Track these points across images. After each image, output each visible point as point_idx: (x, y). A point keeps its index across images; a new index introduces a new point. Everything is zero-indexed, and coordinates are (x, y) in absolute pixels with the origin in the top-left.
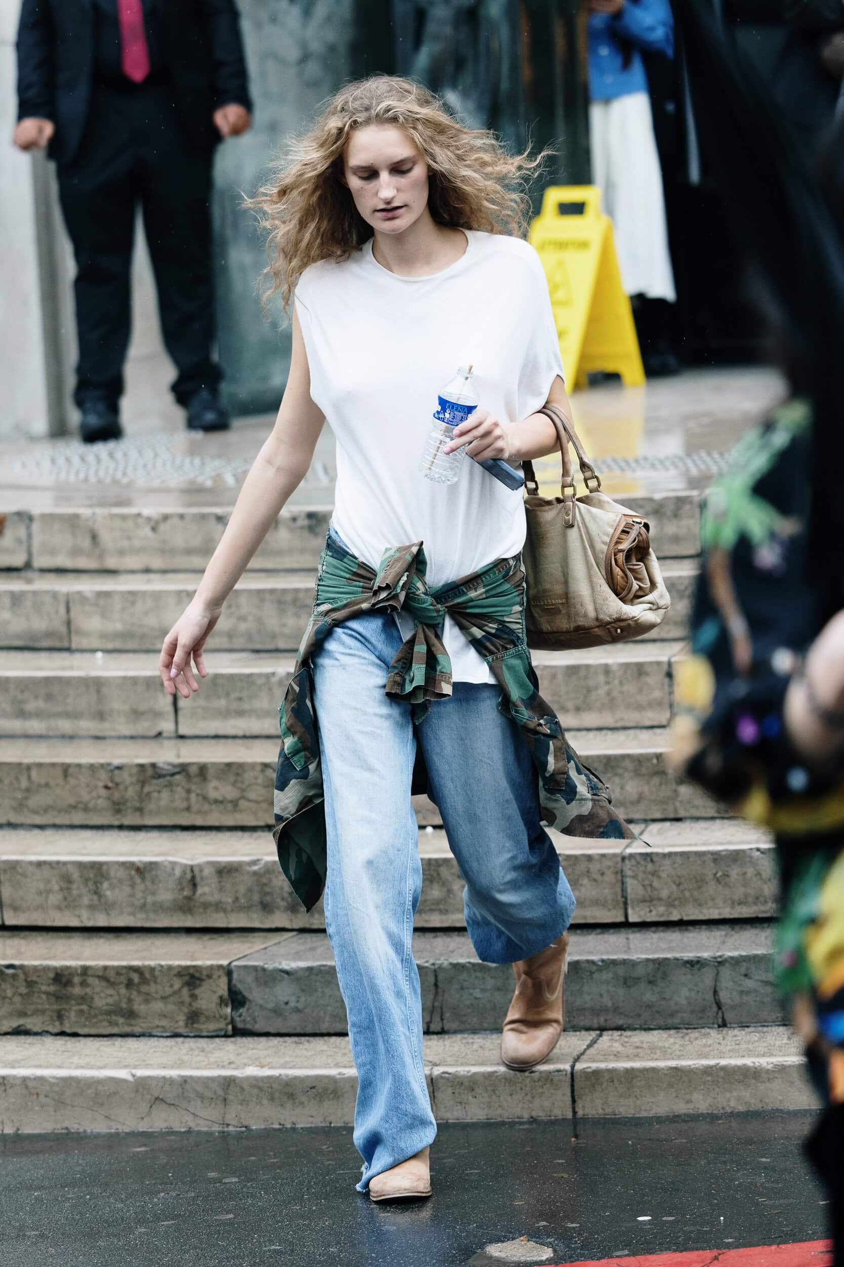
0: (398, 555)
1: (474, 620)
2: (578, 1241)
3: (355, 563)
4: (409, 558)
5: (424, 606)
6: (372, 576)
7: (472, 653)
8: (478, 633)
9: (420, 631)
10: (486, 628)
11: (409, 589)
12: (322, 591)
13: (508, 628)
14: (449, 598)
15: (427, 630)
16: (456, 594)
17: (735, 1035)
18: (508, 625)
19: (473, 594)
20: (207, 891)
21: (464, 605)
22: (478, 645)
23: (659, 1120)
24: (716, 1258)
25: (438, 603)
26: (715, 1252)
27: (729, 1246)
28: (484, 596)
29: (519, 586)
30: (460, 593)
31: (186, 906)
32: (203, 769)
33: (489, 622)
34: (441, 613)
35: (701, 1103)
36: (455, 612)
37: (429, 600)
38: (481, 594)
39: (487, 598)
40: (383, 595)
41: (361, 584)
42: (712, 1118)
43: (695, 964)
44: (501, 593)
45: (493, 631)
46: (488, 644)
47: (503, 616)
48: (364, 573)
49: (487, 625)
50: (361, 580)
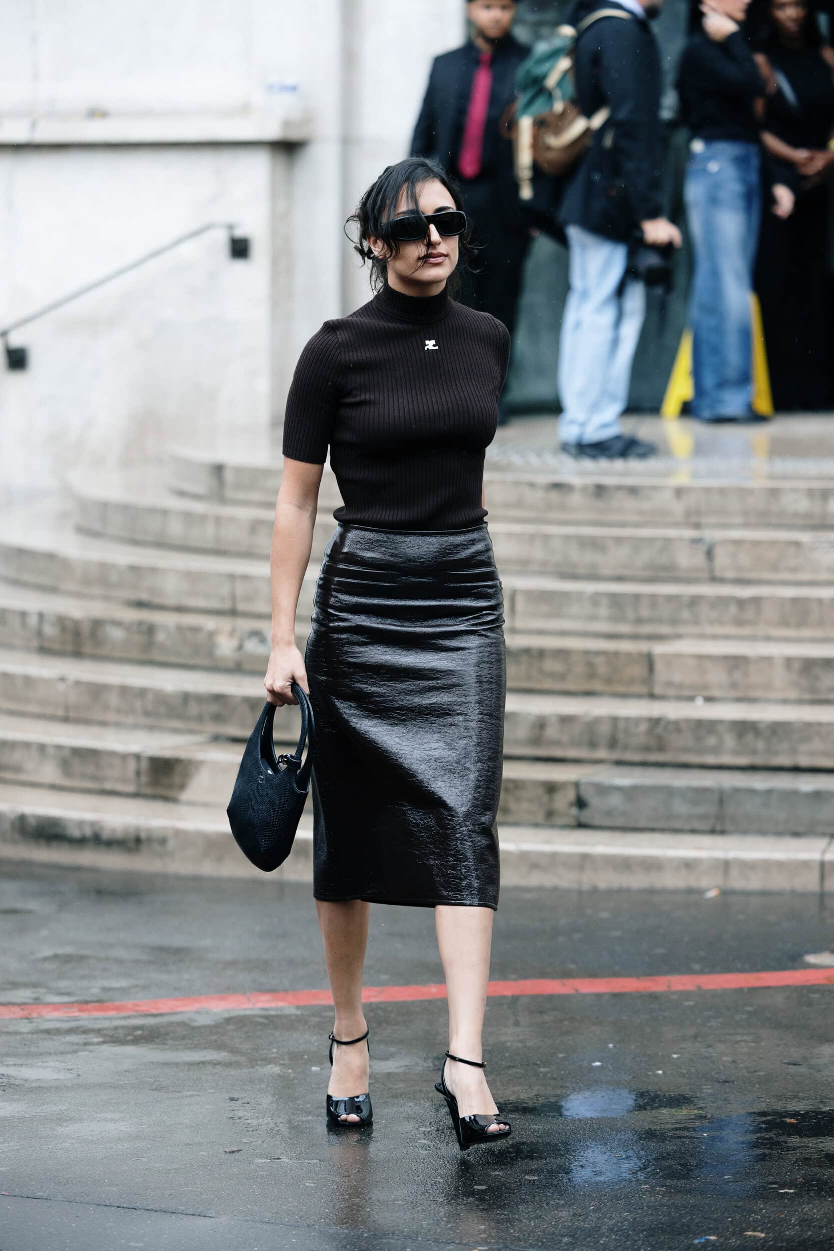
20: (551, 732)
31: (536, 741)
32: (541, 653)
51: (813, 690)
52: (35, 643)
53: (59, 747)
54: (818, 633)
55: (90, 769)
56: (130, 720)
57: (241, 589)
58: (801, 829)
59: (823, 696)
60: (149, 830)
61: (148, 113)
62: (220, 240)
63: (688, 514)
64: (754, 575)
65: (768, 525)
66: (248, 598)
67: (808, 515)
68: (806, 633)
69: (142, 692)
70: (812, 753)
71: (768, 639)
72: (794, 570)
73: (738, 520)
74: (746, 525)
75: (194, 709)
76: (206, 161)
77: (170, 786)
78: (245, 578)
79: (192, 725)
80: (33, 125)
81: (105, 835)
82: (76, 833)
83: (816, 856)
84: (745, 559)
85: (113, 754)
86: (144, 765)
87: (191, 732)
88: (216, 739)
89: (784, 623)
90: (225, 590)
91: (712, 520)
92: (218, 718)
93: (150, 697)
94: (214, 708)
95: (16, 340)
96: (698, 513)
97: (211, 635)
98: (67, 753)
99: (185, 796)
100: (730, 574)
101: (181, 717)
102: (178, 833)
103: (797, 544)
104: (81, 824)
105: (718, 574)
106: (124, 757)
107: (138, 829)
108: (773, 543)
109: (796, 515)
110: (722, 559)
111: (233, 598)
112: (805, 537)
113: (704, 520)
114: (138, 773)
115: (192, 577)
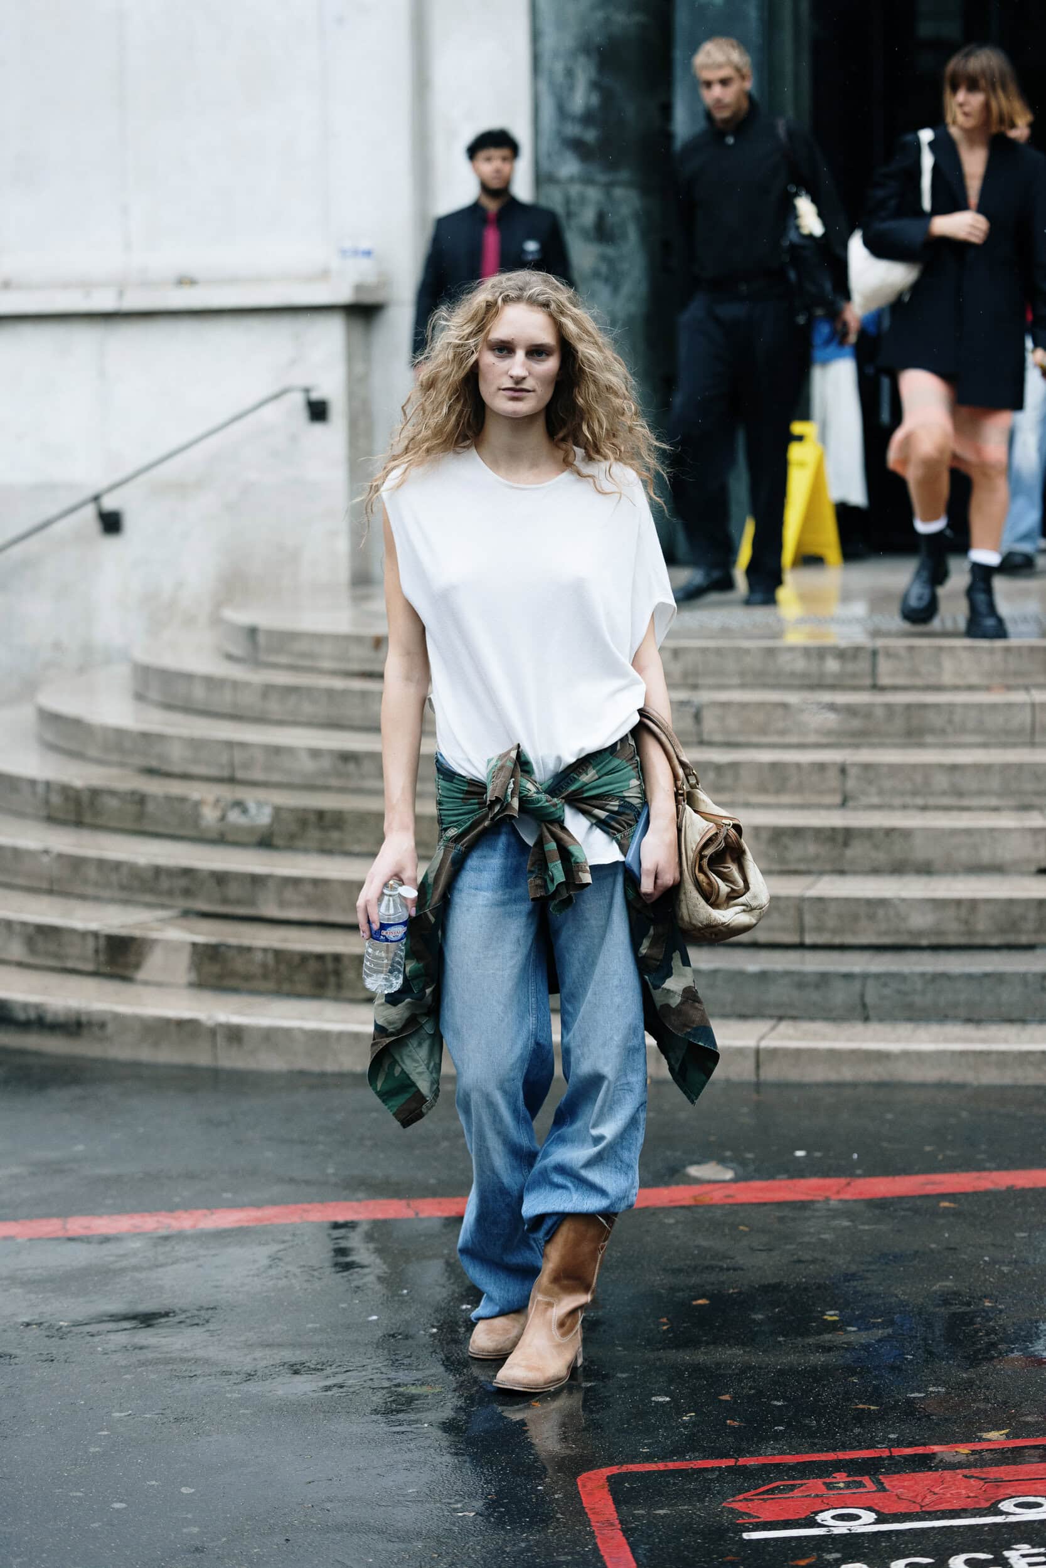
0: (500, 764)
1: (594, 802)
2: (752, 1168)
3: (463, 781)
4: (510, 765)
5: (539, 805)
6: (483, 790)
7: (598, 833)
8: (602, 814)
9: (545, 830)
10: (608, 807)
11: (520, 793)
12: (445, 816)
13: (629, 803)
14: (563, 788)
15: (550, 826)
16: (569, 783)
17: (874, 1028)
18: (627, 799)
19: (584, 778)
21: (580, 791)
22: (602, 824)
23: (818, 1085)
24: (848, 1184)
25: (553, 797)
26: (848, 1180)
27: (859, 1176)
28: (597, 777)
29: (632, 759)
30: (571, 781)
33: (610, 801)
34: (558, 807)
35: (847, 1074)
36: (572, 800)
37: (544, 797)
38: (593, 777)
39: (599, 778)
40: (497, 808)
41: (476, 801)
42: (854, 1085)
43: (848, 977)
44: (613, 769)
45: (616, 809)
46: (613, 823)
47: (622, 792)
48: (475, 788)
49: (608, 804)
50: (474, 797)
51: (782, 860)
52: (43, 813)
53: (24, 924)
54: (797, 799)
55: (52, 947)
56: (107, 893)
57: (239, 756)
58: (749, 1012)
59: (793, 867)
60: (89, 1013)
61: (233, 280)
62: (296, 402)
63: (685, 675)
64: (741, 739)
65: (765, 686)
66: (246, 766)
67: (804, 675)
68: (785, 799)
69: (117, 866)
70: (771, 929)
71: (747, 805)
72: (783, 732)
73: (736, 681)
74: (743, 686)
75: (165, 883)
76: (284, 327)
77: (126, 966)
78: (243, 745)
79: (166, 900)
80: (121, 294)
81: (49, 1018)
82: (22, 1016)
83: (750, 1043)
84: (732, 722)
85: (73, 931)
86: (102, 942)
87: (163, 906)
88: (186, 914)
89: (762, 789)
90: (224, 758)
91: (710, 681)
92: (187, 893)
93: (124, 870)
94: (183, 882)
95: (109, 503)
96: (696, 674)
97: (197, 804)
98: (31, 930)
99: (141, 975)
100: (718, 738)
101: (152, 891)
102: (117, 1017)
103: (785, 706)
104: (26, 1006)
105: (706, 737)
106: (84, 934)
107: (78, 1013)
108: (761, 705)
109: (793, 674)
110: (710, 723)
111: (232, 766)
112: (792, 698)
113: (701, 681)
114: (97, 951)
115: (196, 744)
